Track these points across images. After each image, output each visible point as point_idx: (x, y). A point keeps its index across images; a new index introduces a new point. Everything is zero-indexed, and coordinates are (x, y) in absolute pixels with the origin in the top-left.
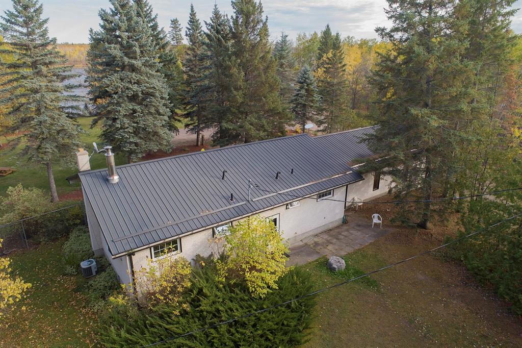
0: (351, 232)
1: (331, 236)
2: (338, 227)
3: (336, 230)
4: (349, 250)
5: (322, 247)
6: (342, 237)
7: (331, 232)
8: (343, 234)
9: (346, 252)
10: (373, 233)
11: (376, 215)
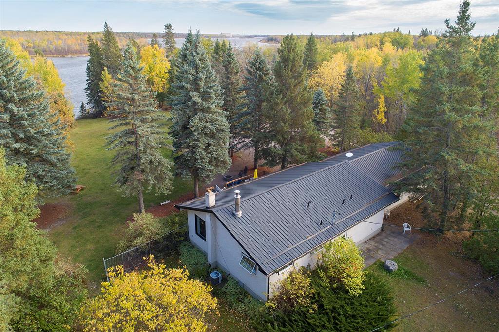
0: (389, 238)
1: (376, 242)
2: (378, 235)
3: (379, 237)
4: (395, 254)
5: (374, 252)
6: (385, 243)
7: (375, 239)
8: (384, 240)
9: (393, 256)
10: (406, 239)
11: (406, 225)
